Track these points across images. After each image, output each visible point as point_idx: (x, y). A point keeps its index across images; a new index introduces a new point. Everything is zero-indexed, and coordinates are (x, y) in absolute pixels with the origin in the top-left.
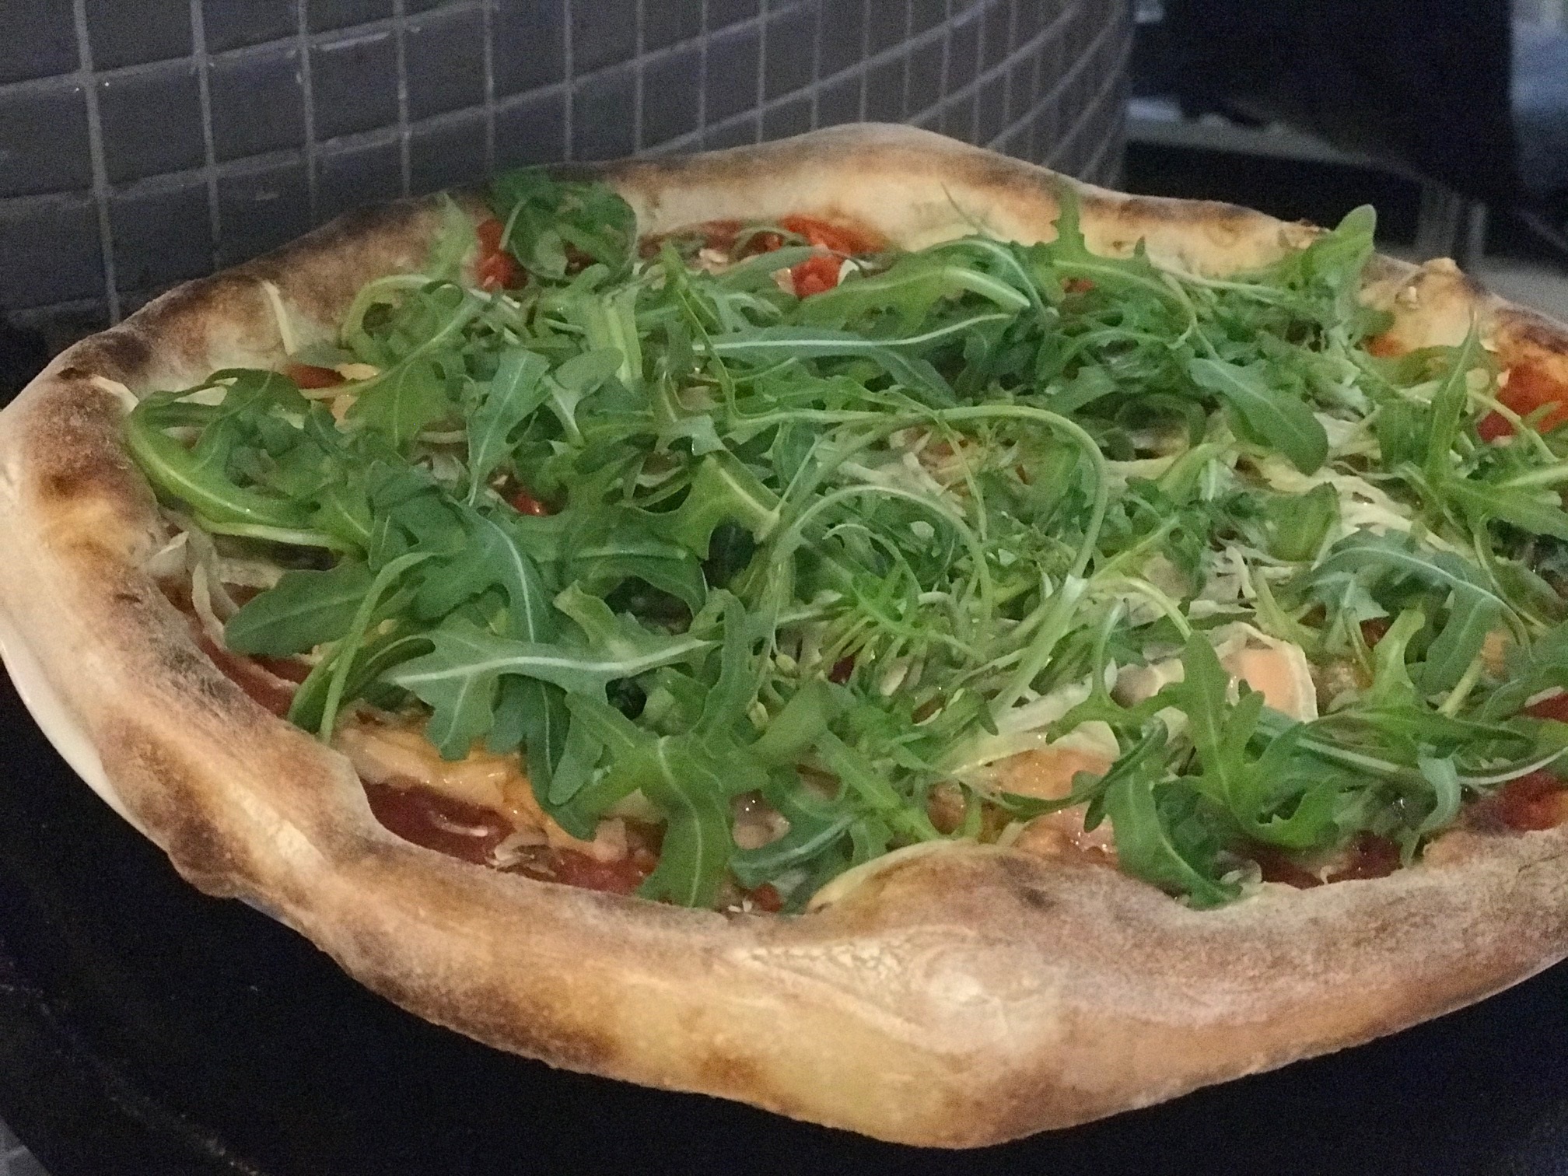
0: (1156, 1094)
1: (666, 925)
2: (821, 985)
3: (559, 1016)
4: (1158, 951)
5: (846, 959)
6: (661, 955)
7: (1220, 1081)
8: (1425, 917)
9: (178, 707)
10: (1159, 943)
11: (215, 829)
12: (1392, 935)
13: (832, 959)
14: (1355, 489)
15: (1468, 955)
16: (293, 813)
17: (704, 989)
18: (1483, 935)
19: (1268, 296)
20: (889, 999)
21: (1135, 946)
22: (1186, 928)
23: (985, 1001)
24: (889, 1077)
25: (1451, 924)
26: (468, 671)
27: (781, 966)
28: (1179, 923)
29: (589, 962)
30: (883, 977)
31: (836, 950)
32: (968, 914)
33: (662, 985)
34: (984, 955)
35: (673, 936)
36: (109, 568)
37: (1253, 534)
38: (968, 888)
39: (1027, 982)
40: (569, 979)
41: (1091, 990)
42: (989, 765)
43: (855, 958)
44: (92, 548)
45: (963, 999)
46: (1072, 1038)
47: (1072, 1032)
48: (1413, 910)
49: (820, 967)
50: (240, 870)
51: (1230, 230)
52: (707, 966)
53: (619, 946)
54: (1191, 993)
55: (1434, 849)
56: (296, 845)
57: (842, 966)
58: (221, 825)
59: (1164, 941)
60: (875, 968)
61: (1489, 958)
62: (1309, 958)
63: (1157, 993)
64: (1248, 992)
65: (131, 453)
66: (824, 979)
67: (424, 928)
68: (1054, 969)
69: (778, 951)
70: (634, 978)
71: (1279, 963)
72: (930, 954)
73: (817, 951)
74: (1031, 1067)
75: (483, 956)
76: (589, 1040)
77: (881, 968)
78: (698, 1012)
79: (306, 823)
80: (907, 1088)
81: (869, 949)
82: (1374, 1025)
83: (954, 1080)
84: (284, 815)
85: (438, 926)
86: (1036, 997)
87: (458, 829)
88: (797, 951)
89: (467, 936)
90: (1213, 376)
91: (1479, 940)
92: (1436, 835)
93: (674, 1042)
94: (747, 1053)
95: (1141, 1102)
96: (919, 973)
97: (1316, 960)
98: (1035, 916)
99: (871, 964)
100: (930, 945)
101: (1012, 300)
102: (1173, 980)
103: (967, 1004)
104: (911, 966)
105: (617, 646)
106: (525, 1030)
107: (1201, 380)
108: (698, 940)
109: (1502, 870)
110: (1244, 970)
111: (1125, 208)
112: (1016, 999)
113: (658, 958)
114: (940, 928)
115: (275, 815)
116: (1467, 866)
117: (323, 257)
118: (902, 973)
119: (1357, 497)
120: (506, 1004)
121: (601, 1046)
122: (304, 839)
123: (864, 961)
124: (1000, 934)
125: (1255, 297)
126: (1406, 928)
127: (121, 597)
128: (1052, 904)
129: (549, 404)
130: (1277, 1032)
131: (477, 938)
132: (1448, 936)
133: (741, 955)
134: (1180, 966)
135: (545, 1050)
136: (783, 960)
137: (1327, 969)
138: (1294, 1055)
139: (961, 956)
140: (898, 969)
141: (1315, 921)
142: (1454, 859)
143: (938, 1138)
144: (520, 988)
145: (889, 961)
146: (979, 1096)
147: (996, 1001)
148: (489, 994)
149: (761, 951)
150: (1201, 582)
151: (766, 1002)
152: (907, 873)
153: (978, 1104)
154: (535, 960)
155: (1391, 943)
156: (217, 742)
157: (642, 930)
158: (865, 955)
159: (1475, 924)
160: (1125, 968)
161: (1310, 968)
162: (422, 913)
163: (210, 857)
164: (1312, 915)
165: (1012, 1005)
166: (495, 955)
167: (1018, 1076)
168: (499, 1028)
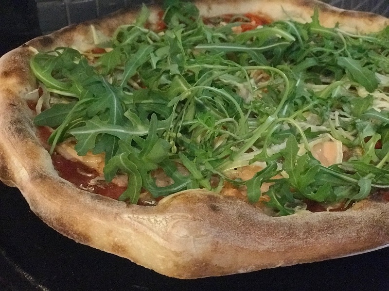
0: (247, 270)
1: (108, 205)
2: (144, 227)
3: (75, 228)
4: (251, 227)
5: (152, 220)
6: (104, 214)
7: (269, 268)
8: (345, 225)
9: (7, 134)
10: (252, 225)
11: (7, 168)
12: (332, 229)
13: (149, 220)
14: (382, 97)
15: (358, 238)
16: (26, 165)
17: (113, 225)
18: (364, 232)
19: (372, 40)
20: (161, 234)
21: (243, 225)
22: (262, 221)
23: (188, 237)
24: (159, 256)
25: (353, 228)
26: (92, 131)
27: (135, 221)
28: (261, 219)
29: (84, 214)
30: (161, 226)
31: (151, 217)
32: (191, 211)
33: (103, 222)
34: (192, 223)
35: (109, 209)
36: (11, 96)
37: (345, 108)
38: (195, 203)
39: (202, 233)
40: (78, 218)
41: (224, 237)
42: (236, 169)
43: (155, 220)
44: (8, 91)
45: (181, 235)
46: (215, 251)
47: (215, 249)
48: (341, 222)
49: (145, 222)
50: (12, 179)
51: (371, 21)
52: (115, 218)
53: (93, 210)
54: (259, 241)
55: (356, 205)
56: (24, 174)
57: (150, 222)
58: (9, 167)
59: (254, 224)
60: (159, 224)
61: (365, 239)
62: (302, 234)
63: (247, 240)
64: (279, 242)
65: (30, 67)
66: (145, 226)
67: (46, 200)
68: (213, 229)
69: (135, 216)
70: (95, 219)
71: (291, 235)
72: (175, 221)
73: (145, 217)
74: (201, 258)
75: (58, 209)
76: (83, 236)
77: (161, 224)
78: (111, 231)
79: (28, 168)
80: (163, 260)
81: (160, 218)
82: (323, 256)
83: (177, 259)
84: (23, 166)
85: (50, 200)
86: (205, 237)
87: (84, 174)
88: (141, 217)
89: (55, 203)
90: (346, 62)
91: (362, 233)
92: (359, 201)
93: (105, 239)
94: (123, 244)
95: (241, 271)
96: (171, 226)
97: (304, 235)
98: (212, 213)
99: (159, 222)
100: (177, 219)
101: (290, 39)
102: (253, 236)
103: (183, 237)
104: (169, 224)
105: (140, 127)
106: (68, 231)
107: (340, 63)
108: (115, 210)
109: (375, 213)
110: (279, 235)
111: (342, 13)
112: (198, 237)
113: (103, 215)
114: (182, 214)
115: (21, 165)
116: (364, 210)
117: (113, 19)
118: (166, 226)
119: (383, 99)
120: (62, 223)
121: (87, 238)
122: (26, 172)
123: (157, 221)
124: (199, 218)
125: (366, 40)
126: (337, 228)
127: (11, 104)
128: (219, 210)
129: (150, 61)
130: (288, 255)
131: (58, 204)
132: (351, 231)
133: (126, 216)
134: (257, 233)
135: (73, 237)
136: (136, 219)
137: (307, 237)
138: (295, 263)
139: (184, 223)
140: (165, 225)
141: (307, 223)
142: (361, 208)
143: (174, 275)
144: (66, 219)
145: (164, 222)
146: (183, 264)
147: (192, 237)
148: (59, 220)
149: (131, 216)
150: (324, 121)
151: (129, 230)
152: (180, 197)
153: (184, 267)
154: (70, 212)
155: (331, 232)
156: (12, 144)
157: (101, 206)
158: (158, 220)
159: (362, 228)
160: (238, 231)
161: (301, 237)
162: (46, 196)
163: (6, 175)
164: (307, 221)
165: (197, 239)
166: (61, 209)
167: (196, 261)
168: (62, 230)
